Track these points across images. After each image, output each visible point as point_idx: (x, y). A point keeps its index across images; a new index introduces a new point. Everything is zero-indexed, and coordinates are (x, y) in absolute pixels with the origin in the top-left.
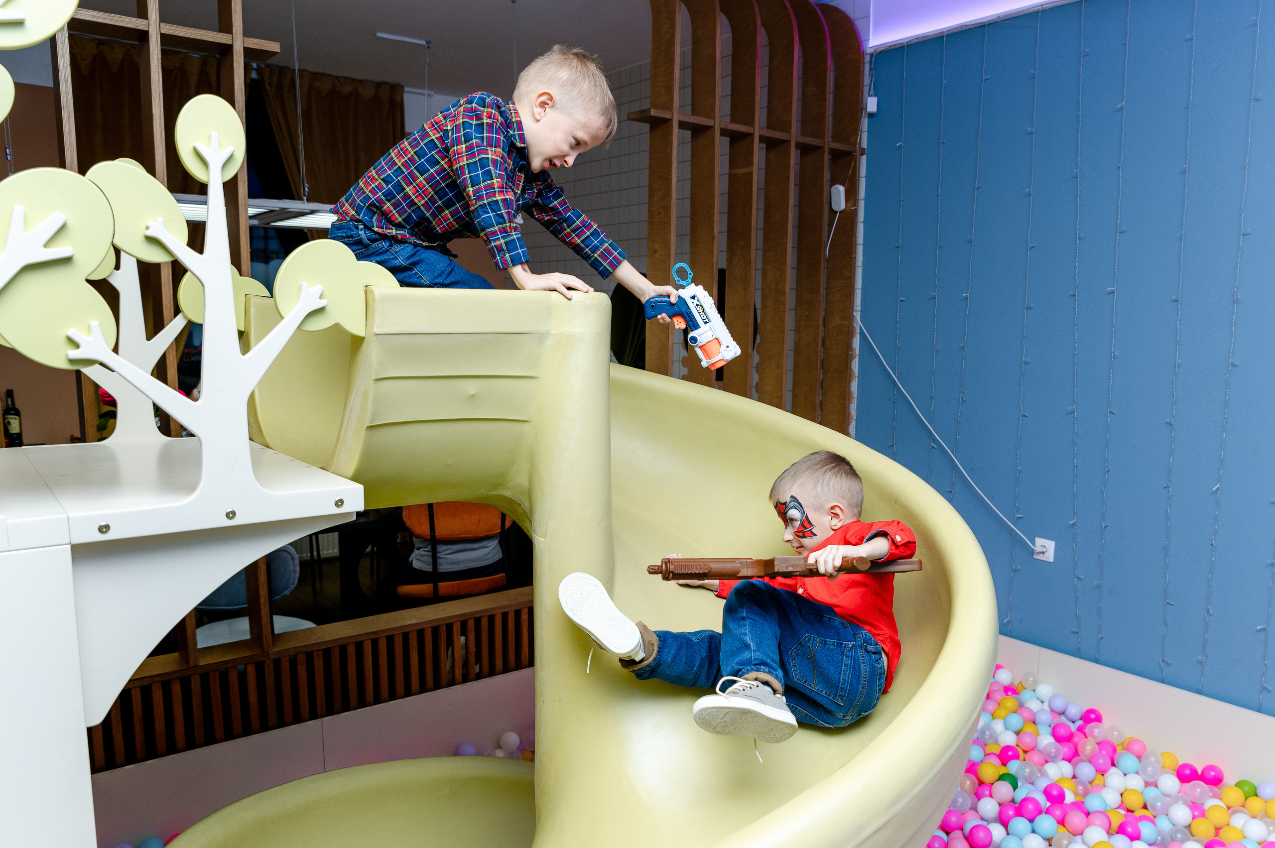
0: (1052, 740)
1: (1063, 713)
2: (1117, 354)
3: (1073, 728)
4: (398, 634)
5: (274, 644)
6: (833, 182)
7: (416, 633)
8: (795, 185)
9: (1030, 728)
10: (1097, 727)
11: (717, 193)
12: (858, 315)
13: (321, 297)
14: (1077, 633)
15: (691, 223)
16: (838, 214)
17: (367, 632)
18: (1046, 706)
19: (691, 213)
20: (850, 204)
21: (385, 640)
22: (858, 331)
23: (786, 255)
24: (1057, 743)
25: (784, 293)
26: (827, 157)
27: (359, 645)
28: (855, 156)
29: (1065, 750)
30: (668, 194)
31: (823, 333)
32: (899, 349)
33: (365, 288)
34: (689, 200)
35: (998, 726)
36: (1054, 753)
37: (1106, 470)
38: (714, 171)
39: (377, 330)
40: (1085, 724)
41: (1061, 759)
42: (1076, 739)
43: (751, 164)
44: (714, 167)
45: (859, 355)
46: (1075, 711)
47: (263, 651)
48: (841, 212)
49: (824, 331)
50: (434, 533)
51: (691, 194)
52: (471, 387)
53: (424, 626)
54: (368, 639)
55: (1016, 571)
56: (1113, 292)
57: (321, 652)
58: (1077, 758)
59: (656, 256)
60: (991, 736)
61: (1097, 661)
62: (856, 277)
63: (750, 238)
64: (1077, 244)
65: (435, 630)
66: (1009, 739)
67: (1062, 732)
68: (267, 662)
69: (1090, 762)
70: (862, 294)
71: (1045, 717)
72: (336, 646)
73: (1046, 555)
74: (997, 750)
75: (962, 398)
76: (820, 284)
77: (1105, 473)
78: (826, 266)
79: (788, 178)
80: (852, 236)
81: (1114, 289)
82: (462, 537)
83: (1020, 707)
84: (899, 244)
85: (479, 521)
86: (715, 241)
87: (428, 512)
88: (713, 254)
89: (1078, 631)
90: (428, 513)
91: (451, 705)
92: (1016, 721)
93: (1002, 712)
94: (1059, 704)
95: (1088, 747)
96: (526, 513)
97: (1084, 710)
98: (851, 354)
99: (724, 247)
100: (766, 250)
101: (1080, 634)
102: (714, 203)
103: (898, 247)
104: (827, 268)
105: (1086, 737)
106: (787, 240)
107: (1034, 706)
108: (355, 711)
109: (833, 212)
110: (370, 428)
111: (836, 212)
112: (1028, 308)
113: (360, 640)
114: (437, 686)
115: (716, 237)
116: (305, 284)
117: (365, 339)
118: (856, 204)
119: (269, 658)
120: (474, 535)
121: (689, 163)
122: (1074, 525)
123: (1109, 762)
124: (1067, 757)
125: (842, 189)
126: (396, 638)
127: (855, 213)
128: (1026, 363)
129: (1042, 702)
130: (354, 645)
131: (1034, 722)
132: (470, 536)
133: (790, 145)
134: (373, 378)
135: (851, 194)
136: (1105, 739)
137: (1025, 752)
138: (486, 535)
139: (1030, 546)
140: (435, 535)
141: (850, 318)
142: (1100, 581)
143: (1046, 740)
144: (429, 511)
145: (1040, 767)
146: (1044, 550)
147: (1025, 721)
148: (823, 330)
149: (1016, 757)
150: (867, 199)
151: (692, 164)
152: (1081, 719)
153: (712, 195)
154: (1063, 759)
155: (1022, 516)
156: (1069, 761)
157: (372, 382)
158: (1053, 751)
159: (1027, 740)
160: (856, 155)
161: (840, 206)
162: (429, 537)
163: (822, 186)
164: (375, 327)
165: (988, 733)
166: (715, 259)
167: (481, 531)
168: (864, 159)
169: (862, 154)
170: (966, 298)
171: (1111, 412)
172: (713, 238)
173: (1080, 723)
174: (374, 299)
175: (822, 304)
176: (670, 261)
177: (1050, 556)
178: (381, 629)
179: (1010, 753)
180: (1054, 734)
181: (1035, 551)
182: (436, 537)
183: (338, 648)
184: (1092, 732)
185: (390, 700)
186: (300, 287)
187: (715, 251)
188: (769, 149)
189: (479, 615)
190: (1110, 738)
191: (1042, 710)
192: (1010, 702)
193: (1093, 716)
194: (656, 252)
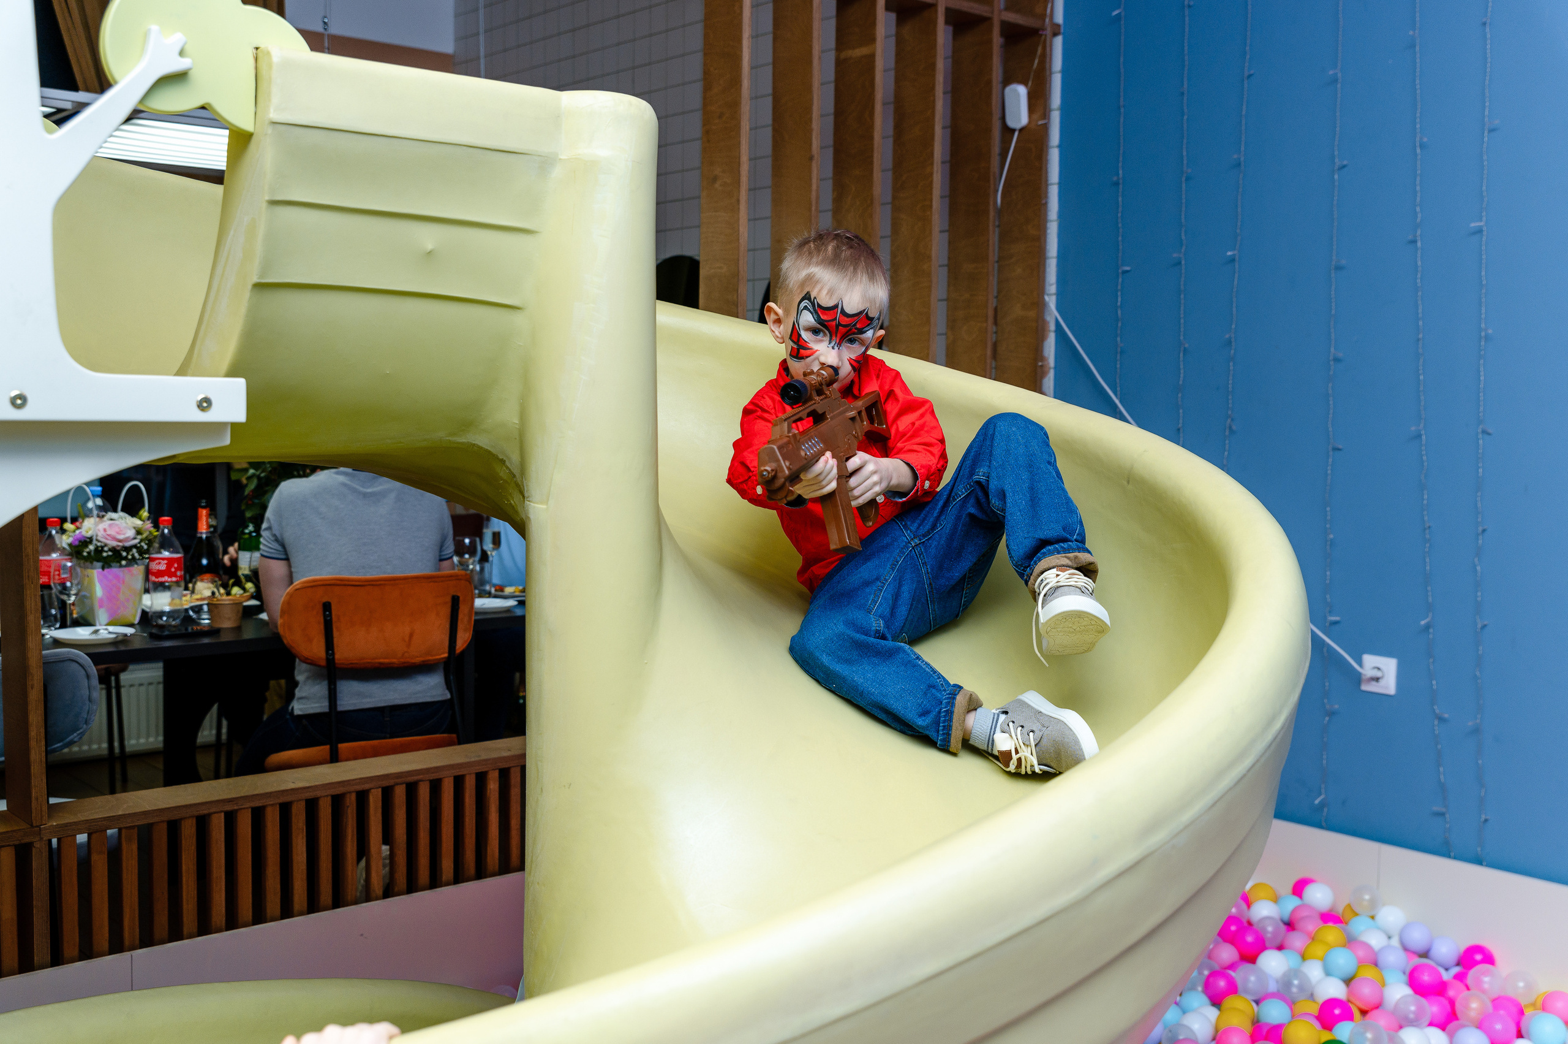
0: (1408, 991)
1: (1425, 954)
2: (1490, 331)
3: (1447, 976)
4: (272, 805)
5: (50, 817)
6: (1007, 81)
7: (303, 803)
8: (944, 93)
9: (1368, 973)
10: (1486, 973)
11: (816, 84)
12: (1051, 301)
13: (182, 53)
14: (1443, 814)
15: (774, 137)
16: (1016, 134)
17: (217, 799)
18: (1395, 942)
19: (774, 120)
20: (1035, 116)
21: (250, 815)
22: (1052, 327)
23: (931, 194)
24: (1418, 997)
25: (929, 257)
26: (997, 40)
27: (202, 823)
28: (1044, 37)
29: (1432, 1008)
30: (735, 82)
31: (994, 335)
32: (1122, 352)
33: (254, 51)
34: (770, 99)
35: (1314, 971)
36: (1414, 1013)
37: (1480, 529)
38: (811, 47)
39: (274, 115)
40: (1465, 971)
41: (1427, 1023)
42: (1451, 993)
43: (872, 40)
44: (811, 41)
45: (1055, 368)
46: (1447, 949)
47: (32, 825)
48: (1021, 130)
49: (996, 333)
50: (333, 654)
51: (774, 88)
52: (428, 237)
53: (318, 794)
54: (221, 812)
55: (1332, 714)
56: (1480, 231)
57: (136, 830)
58: (1455, 1023)
59: (717, 185)
60: (1301, 988)
61: (1479, 861)
62: (1048, 236)
63: (872, 163)
64: (1416, 155)
65: (337, 801)
66: (1335, 989)
67: (1426, 978)
68: (37, 845)
69: (1480, 1026)
70: (1059, 265)
71: (1395, 960)
72: (163, 821)
73: (1382, 682)
74: (1314, 1009)
75: (1230, 428)
76: (988, 245)
77: (1478, 535)
78: (997, 223)
79: (932, 66)
80: (1040, 169)
81: (1482, 224)
82: (381, 663)
83: (1350, 942)
84: (1118, 179)
85: (411, 635)
86: (814, 164)
87: (322, 618)
88: (810, 185)
89: (1444, 810)
90: (322, 620)
91: (362, 935)
92: (1344, 960)
93: (1318, 950)
94: (1417, 938)
95: (1473, 1005)
96: (514, 476)
97: (1463, 947)
98: (1042, 366)
99: (829, 171)
100: (898, 187)
101: (1447, 816)
102: (811, 100)
103: (1117, 184)
104: (999, 226)
105: (1468, 989)
106: (932, 168)
107: (1375, 940)
108: (192, 939)
109: (1008, 131)
110: (259, 287)
111: (1013, 131)
112: (1339, 268)
113: (206, 812)
114: (338, 902)
115: (816, 156)
116: (154, 28)
117: (254, 137)
118: (1046, 114)
119: (41, 839)
120: (402, 660)
121: (770, 37)
122: (1427, 627)
123: (1513, 1030)
124: (1436, 1021)
125: (1022, 90)
126: (269, 810)
127: (1045, 129)
128: (1337, 360)
129: (1389, 938)
130: (194, 821)
131: (1376, 964)
132: (394, 660)
133: (936, 11)
134: (267, 198)
135: (1038, 100)
136: (1503, 994)
137: (1364, 1013)
138: (423, 661)
139: (1354, 668)
140: (334, 658)
141: (1039, 305)
142: (1478, 721)
143: (1398, 992)
144: (325, 616)
145: (1392, 1033)
146: (1378, 674)
147: (1361, 962)
148: (995, 330)
149: (1348, 1016)
150: (1063, 108)
151: (775, 39)
152: (1458, 964)
153: (809, 88)
154: (1431, 1024)
155: (1337, 618)
156: (1443, 1027)
157: (264, 205)
158: (1413, 1008)
159: (1366, 992)
160: (1046, 35)
161: (1020, 120)
162: (323, 663)
163: (989, 83)
164: (272, 110)
165: (1296, 982)
166: (814, 194)
167: (416, 654)
168: (1058, 42)
169: (1055, 34)
170: (1232, 260)
171: (1484, 432)
172: (811, 158)
173: (1456, 970)
174: (270, 65)
175: (991, 278)
176: (739, 192)
177: (1389, 685)
178: (243, 795)
179: (1337, 1012)
180: (1414, 982)
181: (1364, 677)
182: (336, 661)
183: (165, 826)
184: (1479, 983)
185: (254, 924)
186: (147, 35)
187: (814, 181)
188: (901, 21)
189: (415, 778)
190: (1510, 993)
191: (1388, 947)
192: (1331, 933)
193: (1478, 957)
194: (715, 179)
